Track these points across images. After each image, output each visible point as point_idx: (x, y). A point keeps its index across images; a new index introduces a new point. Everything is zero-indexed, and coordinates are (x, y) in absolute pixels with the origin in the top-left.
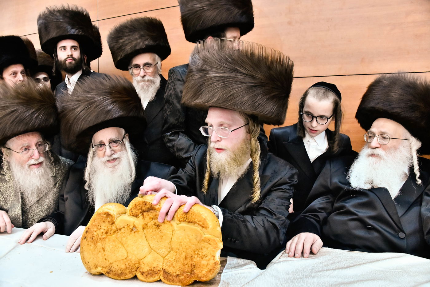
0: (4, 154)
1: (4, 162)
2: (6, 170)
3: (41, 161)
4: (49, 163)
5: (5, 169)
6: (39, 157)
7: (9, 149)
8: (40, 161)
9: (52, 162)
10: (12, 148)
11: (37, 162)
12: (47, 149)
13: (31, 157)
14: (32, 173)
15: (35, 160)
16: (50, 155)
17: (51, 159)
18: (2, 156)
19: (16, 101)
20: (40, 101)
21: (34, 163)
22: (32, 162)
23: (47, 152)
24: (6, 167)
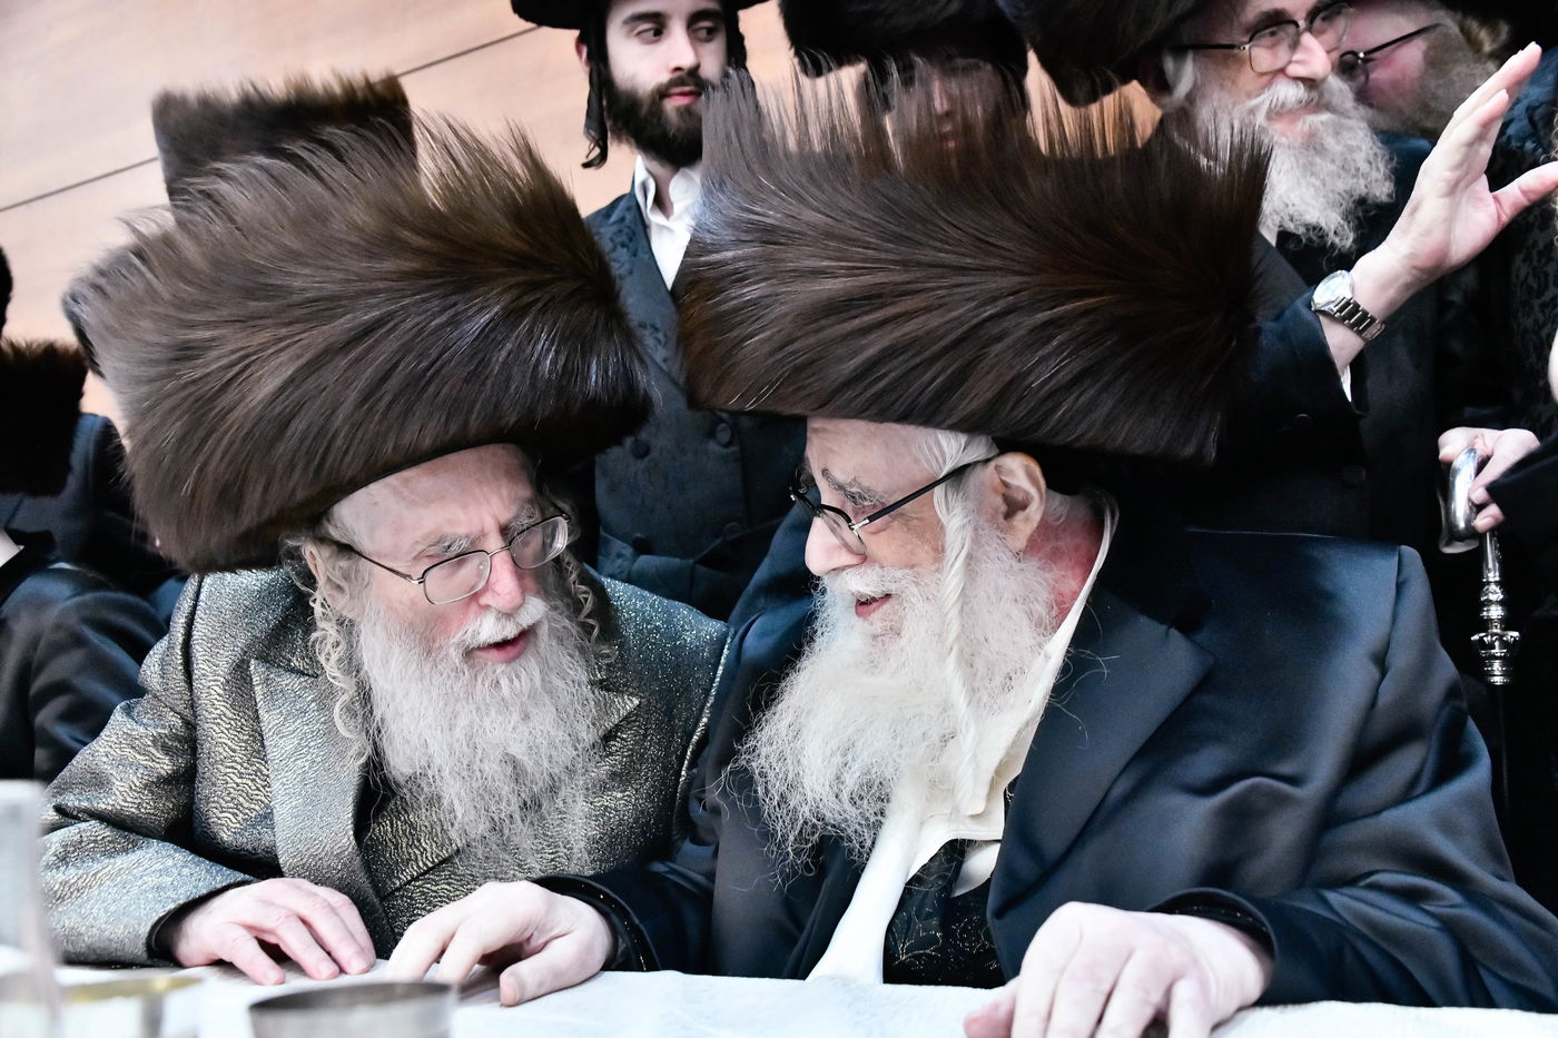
0: (321, 581)
1: (320, 624)
2: (337, 674)
3: (530, 622)
4: (567, 623)
5: (327, 668)
6: (518, 600)
7: (346, 549)
8: (526, 619)
9: (588, 616)
10: (364, 543)
11: (510, 631)
12: (561, 542)
13: (475, 597)
14: (482, 689)
15: (498, 619)
16: (574, 576)
17: (581, 597)
18: (310, 595)
19: (386, 265)
20: (520, 261)
21: (498, 638)
22: (489, 629)
23: (557, 560)
24: (334, 657)
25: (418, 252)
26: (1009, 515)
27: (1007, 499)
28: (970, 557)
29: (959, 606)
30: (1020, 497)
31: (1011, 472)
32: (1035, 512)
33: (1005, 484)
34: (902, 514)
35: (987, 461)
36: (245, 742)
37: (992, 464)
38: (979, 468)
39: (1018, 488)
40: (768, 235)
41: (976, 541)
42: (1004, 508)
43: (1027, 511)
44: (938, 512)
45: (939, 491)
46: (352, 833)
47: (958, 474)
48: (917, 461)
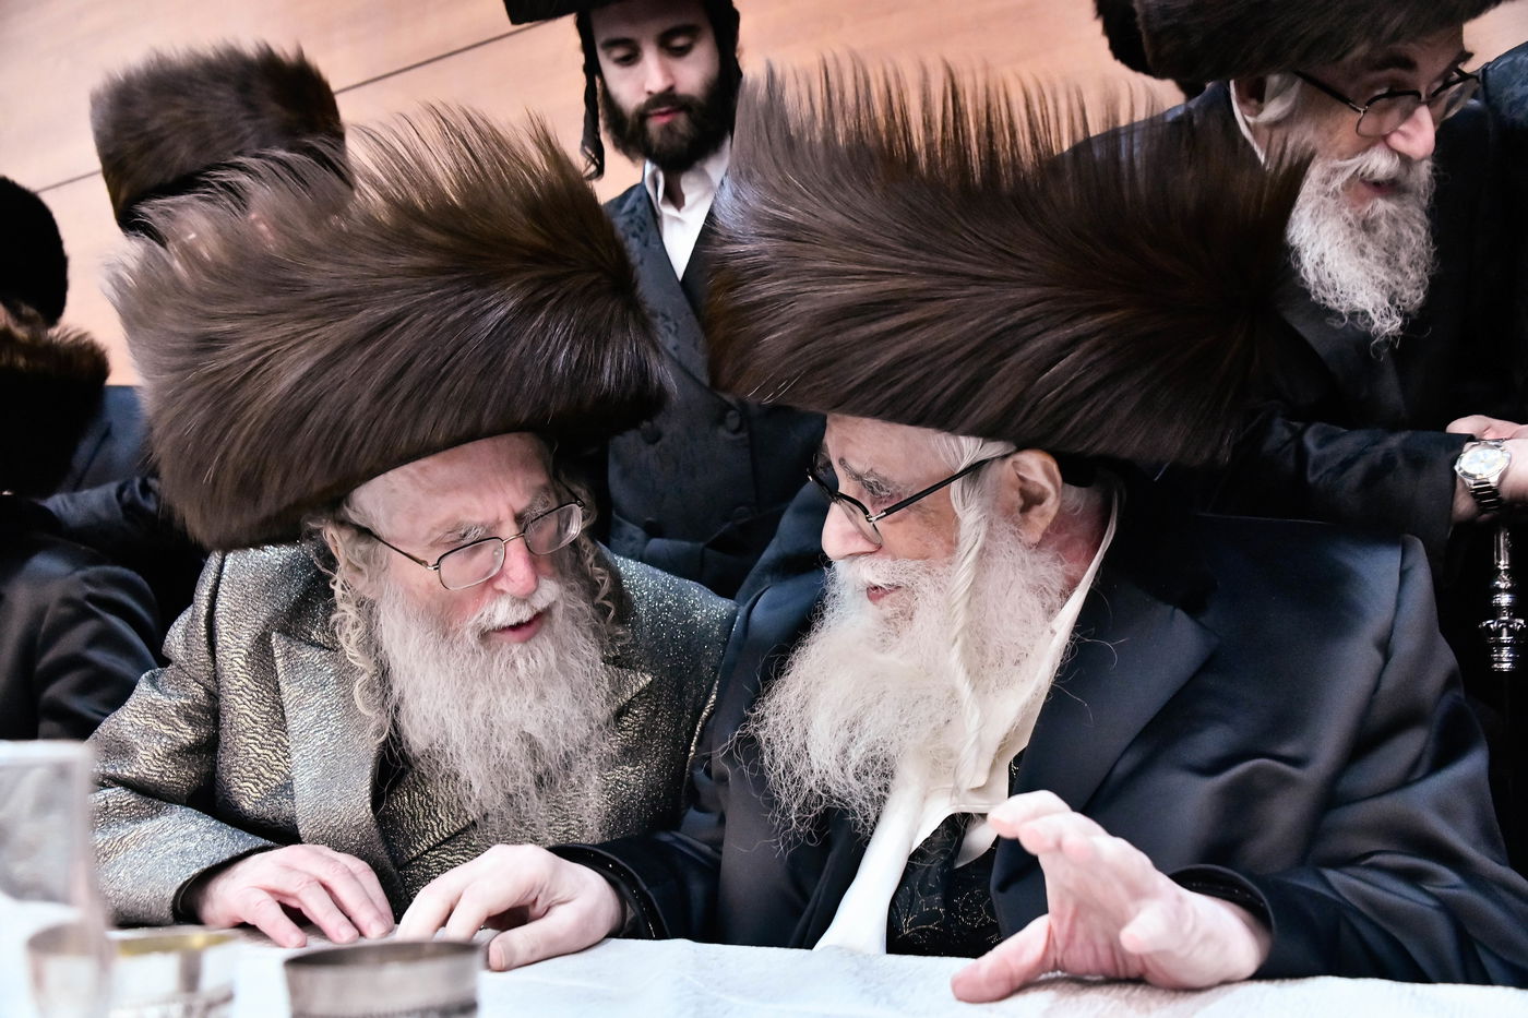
0: (342, 564)
1: (341, 606)
2: (357, 655)
3: (545, 605)
4: (583, 604)
5: (347, 649)
6: (533, 586)
7: (365, 533)
8: (540, 603)
9: (604, 599)
10: (382, 529)
11: (525, 614)
12: (575, 529)
13: (491, 581)
14: (499, 668)
15: (513, 604)
16: (590, 559)
17: (598, 579)
18: (330, 577)
19: (403, 261)
20: (537, 256)
21: (513, 621)
22: (503, 612)
23: (575, 544)
24: (354, 638)
25: (434, 248)
26: (1025, 509)
27: (1024, 493)
28: (983, 550)
29: (966, 599)
30: (1036, 490)
31: (1029, 469)
32: (1051, 506)
33: (1022, 479)
34: (919, 506)
35: (1005, 457)
36: (267, 713)
37: (1010, 461)
38: (996, 465)
39: (1035, 483)
40: (789, 232)
41: (989, 535)
42: (1020, 502)
43: (1044, 505)
44: (955, 506)
45: (955, 486)
46: (369, 805)
47: (975, 469)
48: (936, 455)
